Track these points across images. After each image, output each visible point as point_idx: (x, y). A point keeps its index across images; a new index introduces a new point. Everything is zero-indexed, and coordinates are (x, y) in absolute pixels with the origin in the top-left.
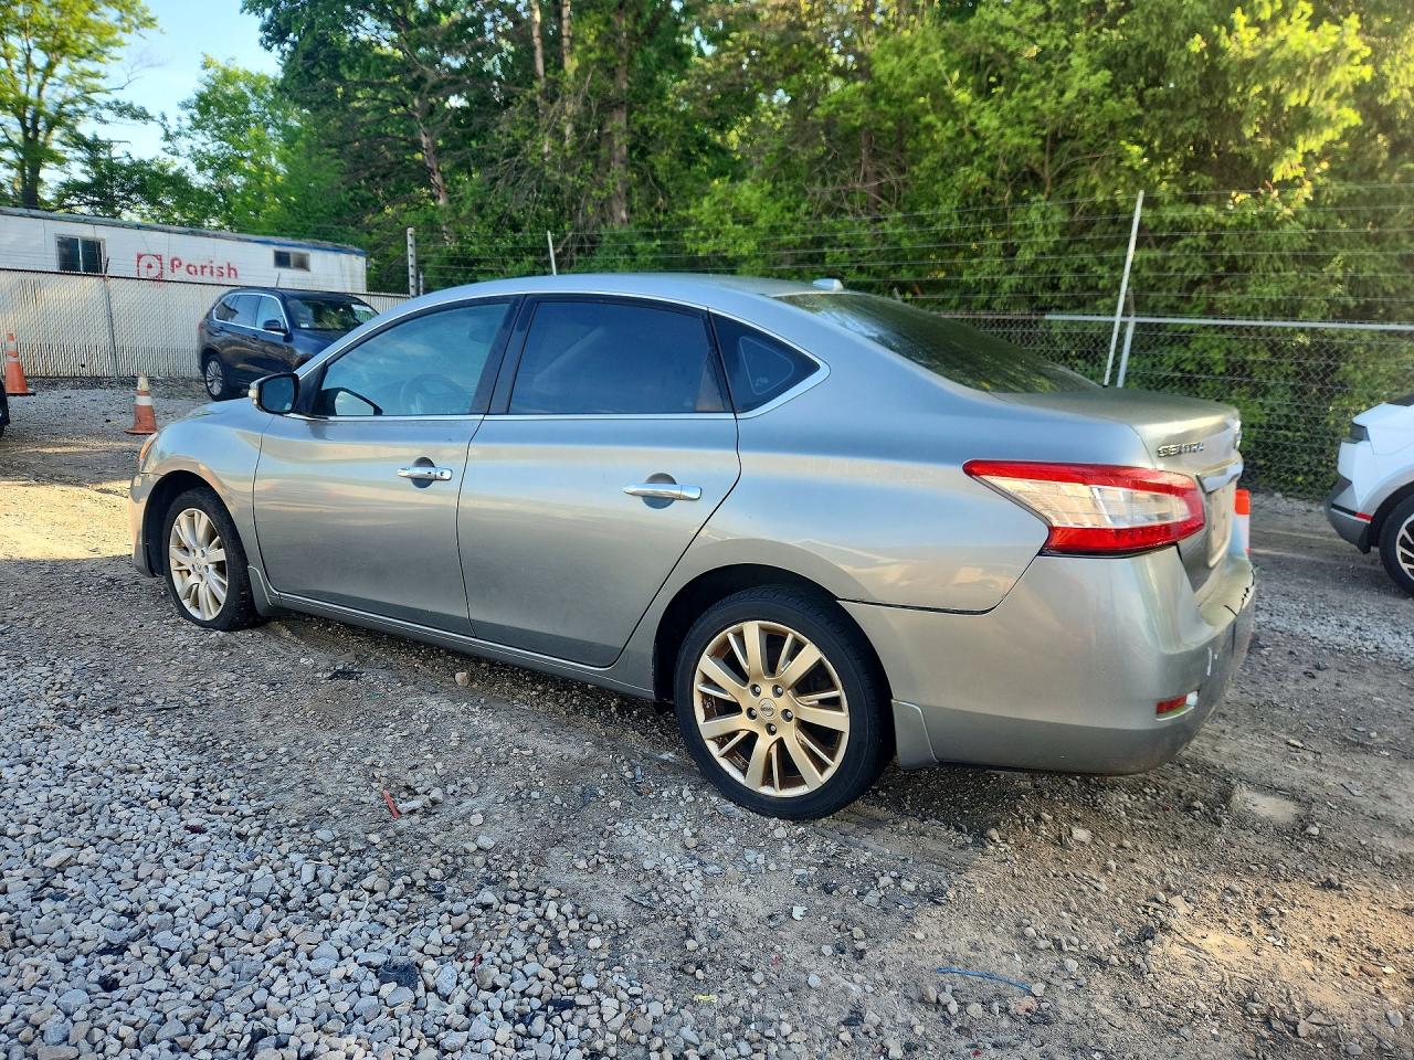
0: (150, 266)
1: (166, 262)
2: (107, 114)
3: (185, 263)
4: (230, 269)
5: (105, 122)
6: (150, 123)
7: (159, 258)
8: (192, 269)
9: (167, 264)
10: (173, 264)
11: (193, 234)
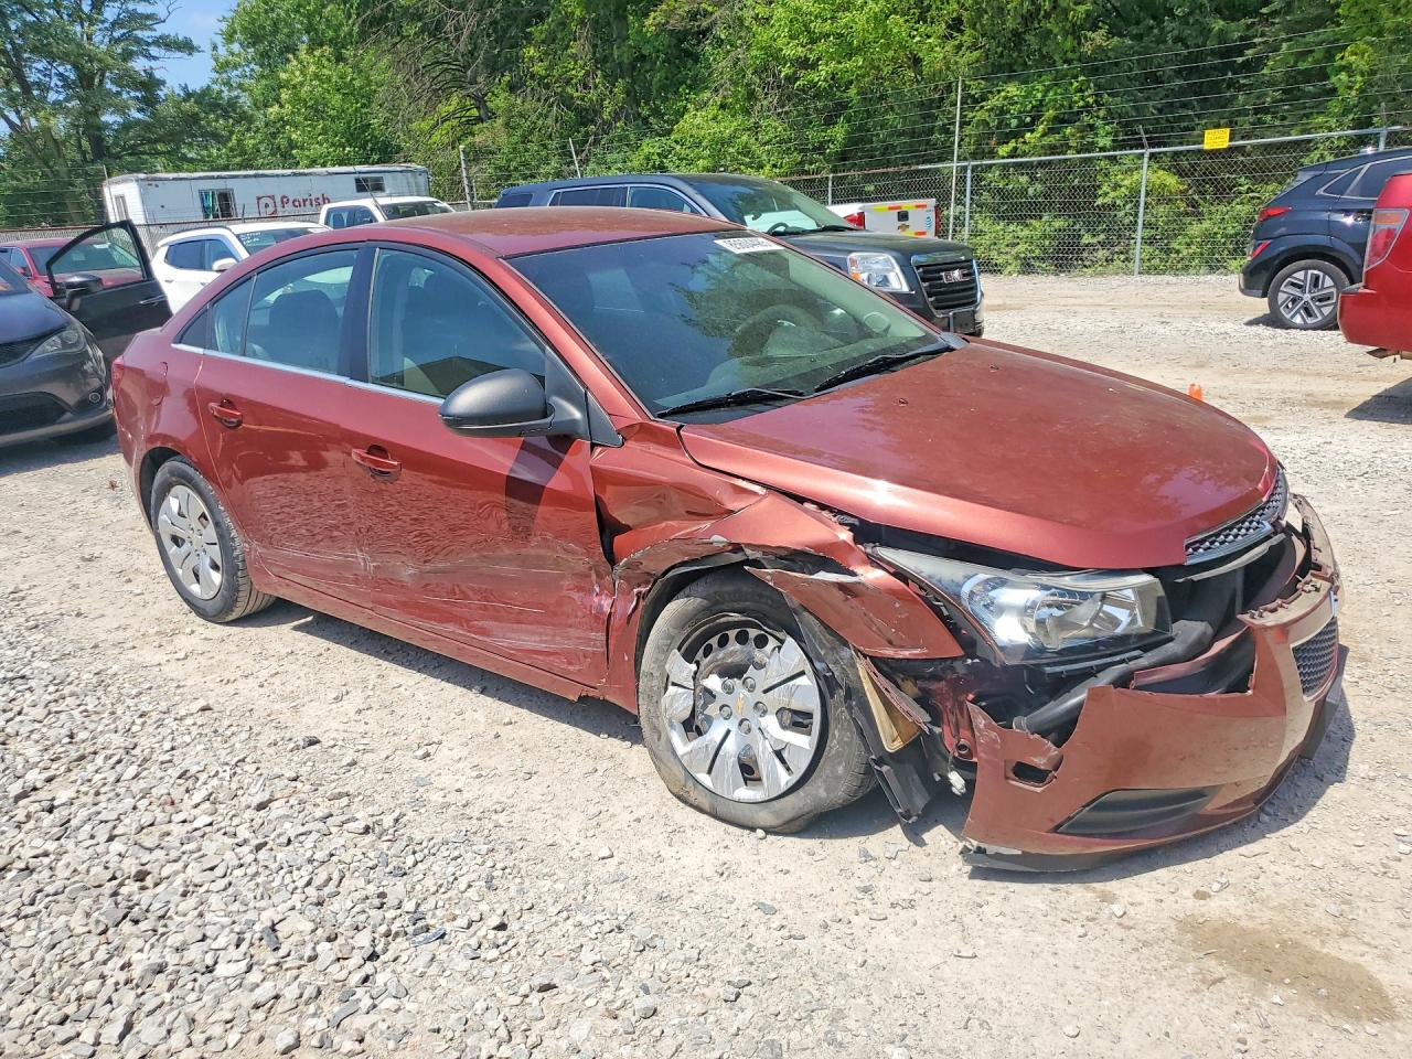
0: (267, 206)
1: (278, 200)
2: (154, 51)
3: (291, 201)
4: (324, 199)
5: (155, 58)
6: (196, 54)
7: (272, 197)
8: (297, 203)
9: (279, 204)
10: (282, 202)
11: (295, 174)
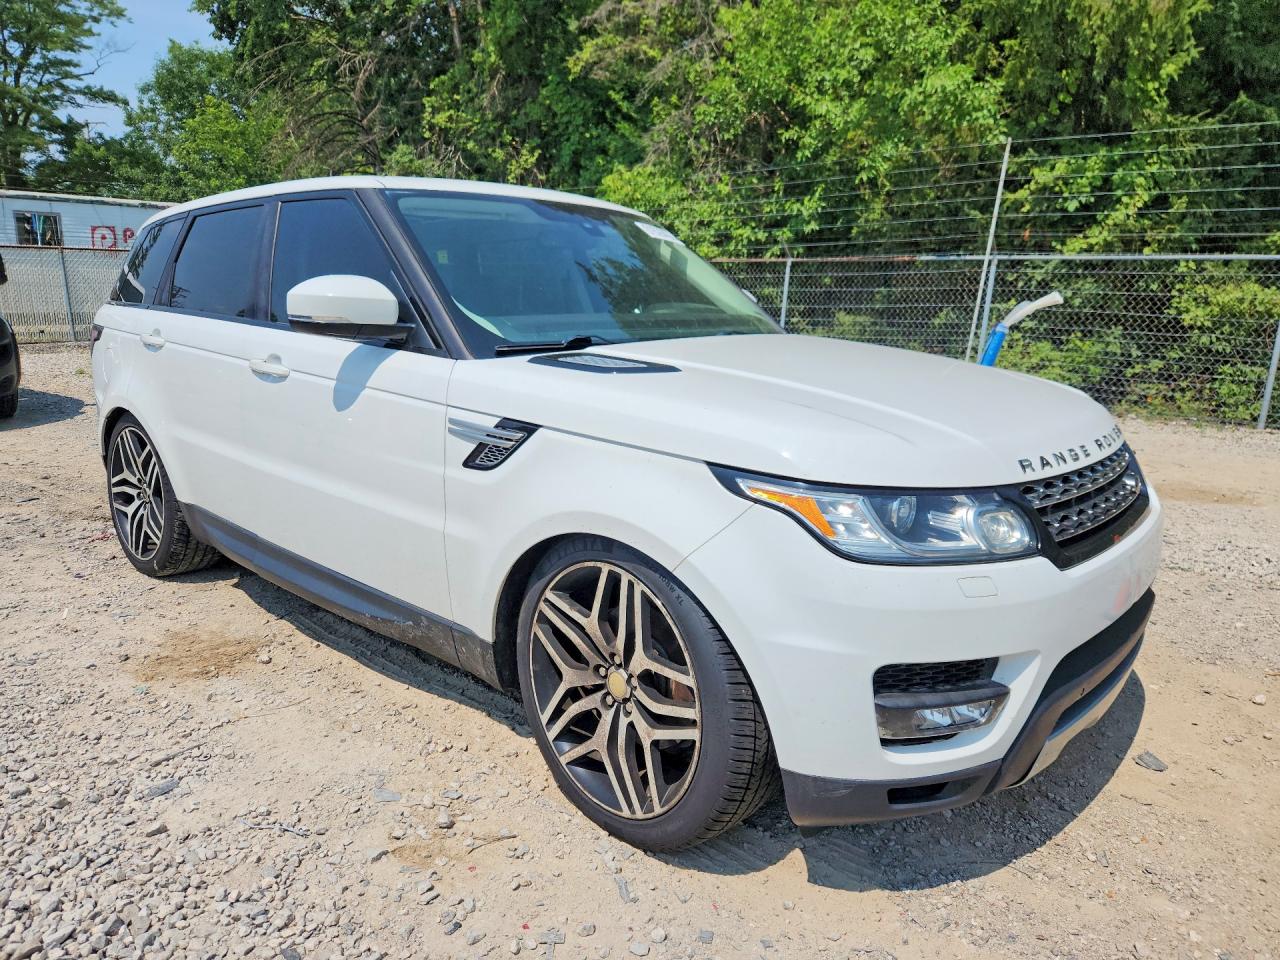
0: (104, 238)
1: (120, 233)
2: (80, 99)
5: (79, 106)
6: (116, 105)
7: (112, 229)
9: (120, 236)
10: (125, 235)
11: (143, 206)
